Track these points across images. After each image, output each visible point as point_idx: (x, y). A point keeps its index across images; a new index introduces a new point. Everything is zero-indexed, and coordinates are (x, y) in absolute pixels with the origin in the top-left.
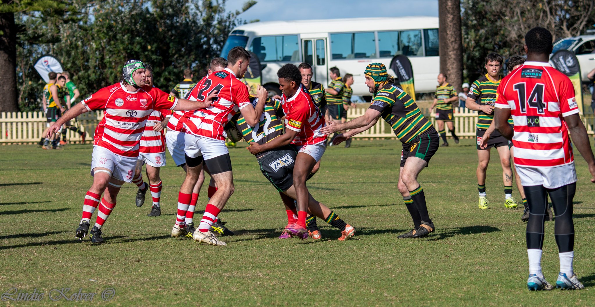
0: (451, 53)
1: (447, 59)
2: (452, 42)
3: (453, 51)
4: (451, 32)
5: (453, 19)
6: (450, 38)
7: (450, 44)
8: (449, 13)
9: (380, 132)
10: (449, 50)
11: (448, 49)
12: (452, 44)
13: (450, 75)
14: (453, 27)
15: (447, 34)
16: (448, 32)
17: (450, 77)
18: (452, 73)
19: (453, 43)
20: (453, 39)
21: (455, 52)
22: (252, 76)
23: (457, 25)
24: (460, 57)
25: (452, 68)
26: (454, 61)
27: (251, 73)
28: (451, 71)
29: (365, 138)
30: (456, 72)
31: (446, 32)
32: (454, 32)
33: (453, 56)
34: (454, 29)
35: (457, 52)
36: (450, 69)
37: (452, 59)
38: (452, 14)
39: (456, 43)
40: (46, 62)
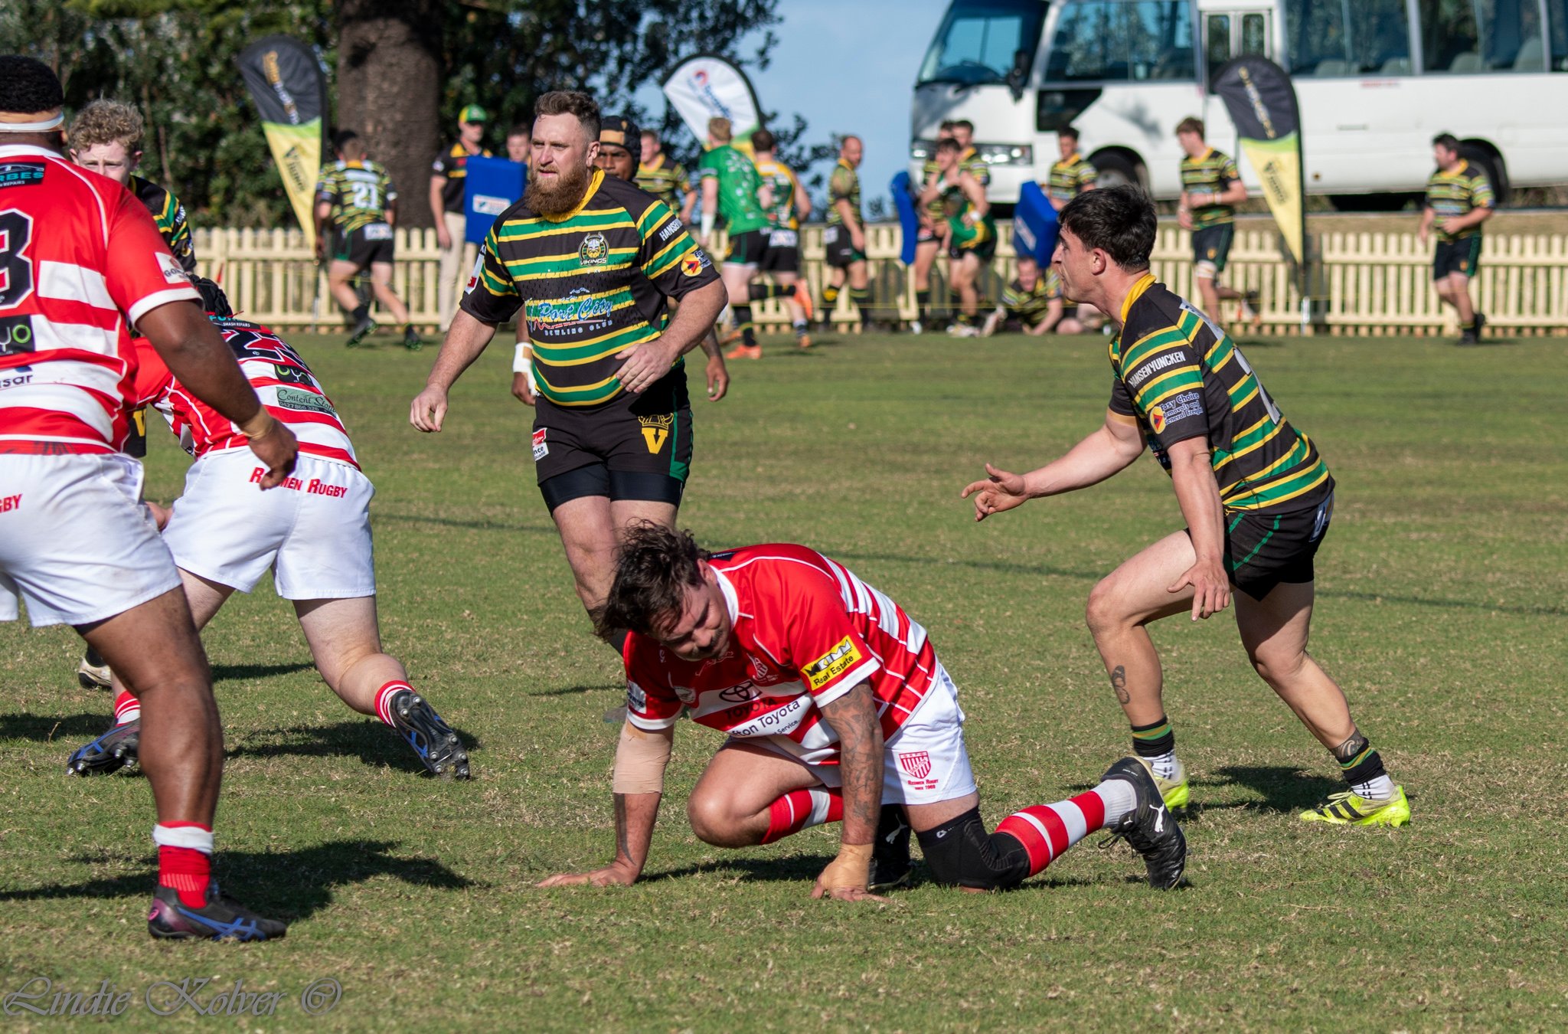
22: (1271, 133)
27: (1267, 124)
29: (1560, 327)
40: (700, 74)
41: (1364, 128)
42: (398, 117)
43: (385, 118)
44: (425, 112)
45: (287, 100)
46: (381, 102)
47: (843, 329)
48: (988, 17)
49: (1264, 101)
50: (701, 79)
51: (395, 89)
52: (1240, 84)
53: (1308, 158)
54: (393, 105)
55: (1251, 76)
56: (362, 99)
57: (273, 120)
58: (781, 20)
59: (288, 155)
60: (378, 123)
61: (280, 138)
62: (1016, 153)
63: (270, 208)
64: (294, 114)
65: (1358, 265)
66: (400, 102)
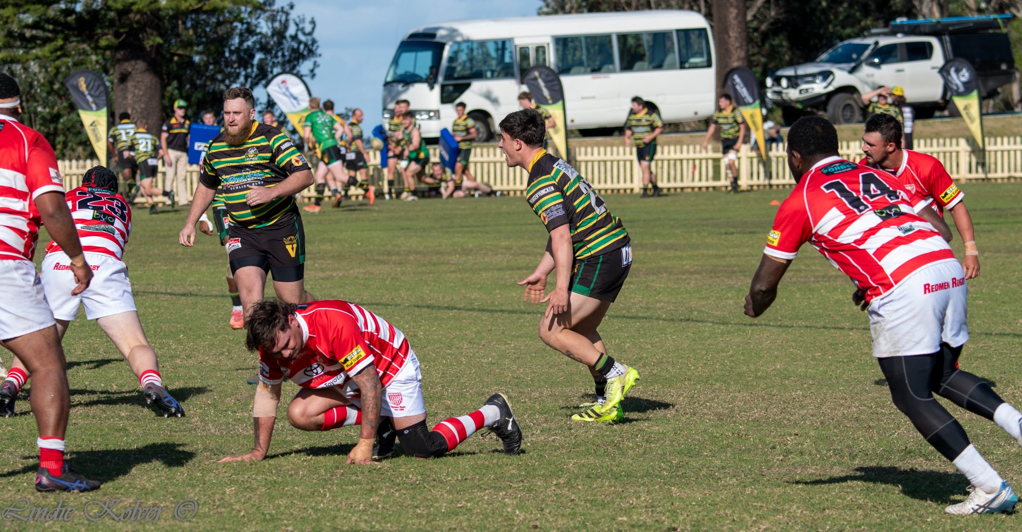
0: (736, 64)
2: (737, 48)
3: (738, 61)
4: (734, 34)
5: (738, 15)
6: (733, 43)
7: (734, 52)
8: (731, 5)
9: (707, 180)
10: (733, 60)
11: (730, 58)
12: (737, 52)
14: (738, 27)
15: (730, 37)
16: (731, 35)
20: (737, 44)
21: (741, 63)
22: (550, 102)
27: (548, 97)
29: (688, 188)
31: (728, 34)
32: (740, 33)
34: (739, 30)
35: (743, 63)
38: (736, 8)
40: (283, 82)
41: (594, 97)
42: (143, 106)
43: (136, 107)
44: (155, 103)
45: (90, 99)
46: (134, 99)
47: (354, 198)
48: (417, 51)
49: (546, 87)
50: (284, 84)
51: (141, 93)
52: (535, 79)
53: (568, 112)
54: (140, 100)
55: (540, 75)
56: (126, 98)
57: (83, 109)
58: (320, 55)
59: (91, 125)
60: (133, 109)
61: (87, 117)
62: (432, 114)
63: (84, 150)
64: (94, 106)
65: (593, 162)
66: (143, 99)
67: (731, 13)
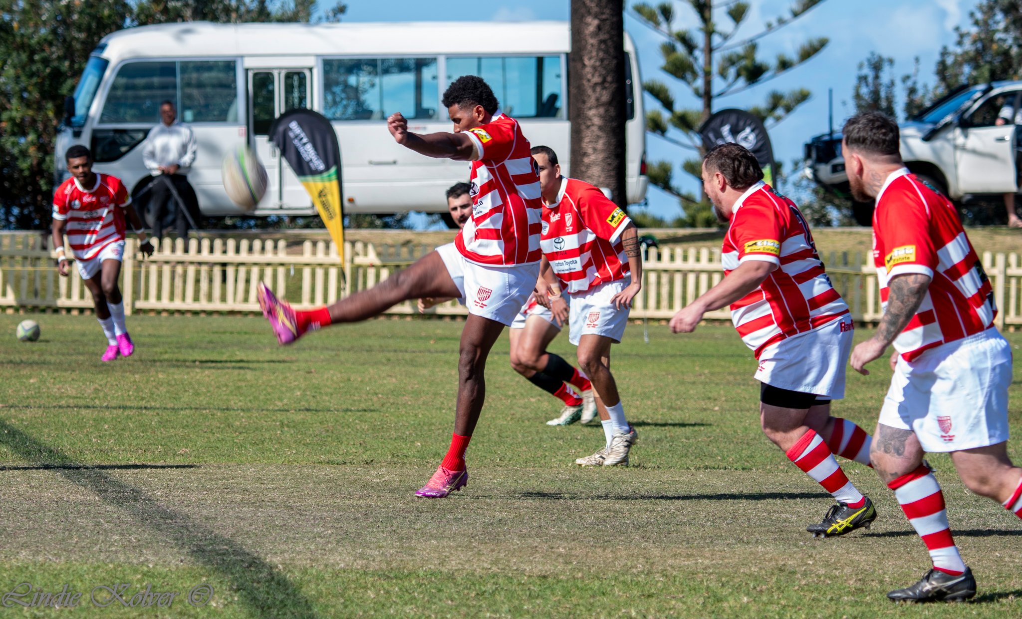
0: (591, 113)
1: (583, 127)
2: (596, 84)
3: (597, 107)
4: (592, 61)
5: (599, 28)
6: (589, 76)
7: (590, 92)
8: (589, 13)
10: (588, 105)
11: (584, 102)
12: (594, 91)
13: (588, 166)
14: (599, 49)
15: (584, 66)
16: (587, 62)
17: (590, 172)
18: (594, 163)
19: (598, 89)
20: (597, 79)
21: (602, 110)
23: (610, 43)
24: (614, 124)
25: (595, 150)
26: (600, 133)
28: (593, 157)
30: (604, 159)
31: (581, 60)
32: (602, 60)
33: (597, 121)
34: (601, 54)
35: (607, 111)
36: (590, 151)
37: (595, 129)
38: (596, 16)
39: (604, 88)
41: (395, 163)
53: (346, 185)
67: (588, 24)
